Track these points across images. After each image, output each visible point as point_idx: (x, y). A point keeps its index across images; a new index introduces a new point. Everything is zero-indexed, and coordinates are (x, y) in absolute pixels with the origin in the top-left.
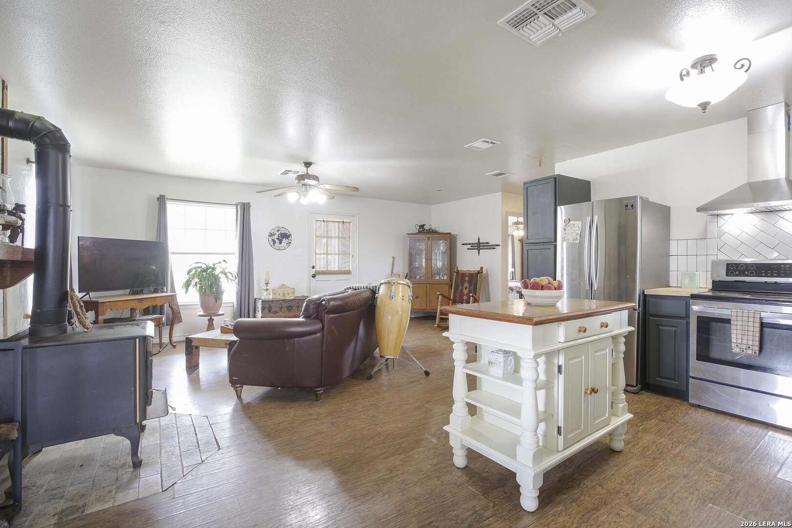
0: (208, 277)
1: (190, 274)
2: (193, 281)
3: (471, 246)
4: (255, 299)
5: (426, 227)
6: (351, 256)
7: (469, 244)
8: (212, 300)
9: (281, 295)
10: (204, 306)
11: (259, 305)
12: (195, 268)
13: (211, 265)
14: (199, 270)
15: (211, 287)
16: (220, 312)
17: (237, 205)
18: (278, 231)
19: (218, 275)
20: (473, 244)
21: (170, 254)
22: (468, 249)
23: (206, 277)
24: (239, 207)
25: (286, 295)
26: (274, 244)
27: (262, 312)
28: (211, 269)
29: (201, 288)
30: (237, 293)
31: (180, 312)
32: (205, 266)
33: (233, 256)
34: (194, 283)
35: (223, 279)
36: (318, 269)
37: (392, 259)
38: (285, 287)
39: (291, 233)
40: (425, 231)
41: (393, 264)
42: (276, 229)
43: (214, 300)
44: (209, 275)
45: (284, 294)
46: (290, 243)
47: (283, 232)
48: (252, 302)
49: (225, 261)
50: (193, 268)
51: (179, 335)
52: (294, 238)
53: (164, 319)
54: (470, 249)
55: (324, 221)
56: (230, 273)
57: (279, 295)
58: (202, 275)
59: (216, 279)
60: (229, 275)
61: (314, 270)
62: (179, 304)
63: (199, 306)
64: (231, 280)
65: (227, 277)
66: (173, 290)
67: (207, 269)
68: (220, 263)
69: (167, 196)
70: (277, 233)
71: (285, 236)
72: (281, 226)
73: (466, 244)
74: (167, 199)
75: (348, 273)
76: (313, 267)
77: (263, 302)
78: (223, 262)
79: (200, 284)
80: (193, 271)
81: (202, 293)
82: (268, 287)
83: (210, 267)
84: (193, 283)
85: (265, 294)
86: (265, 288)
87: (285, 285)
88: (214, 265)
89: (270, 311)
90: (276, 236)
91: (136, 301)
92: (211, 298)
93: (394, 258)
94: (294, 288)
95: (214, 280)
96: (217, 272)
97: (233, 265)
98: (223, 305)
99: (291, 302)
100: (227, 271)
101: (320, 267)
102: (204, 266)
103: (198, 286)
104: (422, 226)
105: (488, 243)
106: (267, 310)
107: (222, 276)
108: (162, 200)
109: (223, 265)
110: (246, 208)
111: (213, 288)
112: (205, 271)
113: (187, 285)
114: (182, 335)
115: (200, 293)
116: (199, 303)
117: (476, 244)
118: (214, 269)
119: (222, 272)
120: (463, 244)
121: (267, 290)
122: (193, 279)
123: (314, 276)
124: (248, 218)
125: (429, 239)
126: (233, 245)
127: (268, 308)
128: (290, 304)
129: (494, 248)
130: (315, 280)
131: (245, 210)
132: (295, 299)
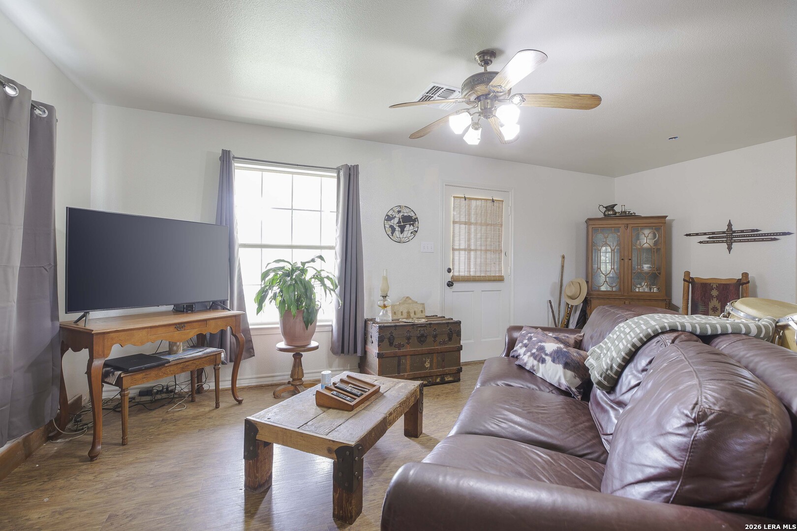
0: (294, 285)
1: (267, 279)
2: (270, 291)
3: (709, 238)
4: (366, 321)
5: (617, 209)
6: (503, 254)
7: (705, 234)
8: (299, 325)
9: (405, 315)
10: (288, 333)
11: (374, 332)
12: (274, 270)
13: (299, 265)
14: (280, 273)
15: (298, 301)
16: (313, 344)
17: (338, 170)
18: (399, 212)
19: (309, 282)
20: (713, 233)
21: (236, 247)
22: (701, 242)
23: (290, 285)
24: (342, 173)
25: (412, 315)
26: (392, 233)
27: (379, 345)
28: (298, 272)
29: (283, 303)
30: (338, 311)
31: (251, 341)
32: (290, 266)
33: (333, 251)
34: (272, 295)
35: (318, 290)
36: (456, 274)
37: (560, 259)
38: (410, 301)
39: (417, 216)
40: (618, 215)
41: (563, 267)
42: (397, 209)
43: (303, 325)
44: (296, 282)
45: (408, 313)
46: (416, 232)
47: (405, 214)
48: (360, 325)
49: (321, 257)
50: (271, 269)
51: (250, 377)
52: (422, 224)
53: (223, 355)
54: (708, 242)
55: (465, 198)
56: (328, 278)
57: (402, 314)
58: (285, 282)
59: (307, 290)
60: (328, 283)
61: (451, 274)
62: (250, 327)
63: (280, 331)
64: (330, 290)
65: (323, 284)
66: (242, 306)
67: (293, 271)
68: (313, 261)
69: (234, 153)
70: (397, 216)
71: (408, 220)
72: (403, 204)
73: (697, 234)
74: (234, 158)
75: (500, 279)
76: (449, 271)
77: (382, 329)
78: (318, 261)
79: (282, 296)
80: (272, 275)
81: (283, 313)
82: (386, 303)
83: (298, 268)
84: (270, 294)
85: (381, 314)
86: (381, 303)
87: (410, 299)
88: (303, 264)
89: (391, 344)
90: (396, 220)
91: (172, 328)
92: (298, 320)
93: (563, 257)
94: (423, 304)
95: (303, 290)
96: (308, 277)
97: (332, 266)
98: (317, 329)
99: (425, 328)
100: (324, 274)
101: (460, 270)
102: (288, 267)
103: (279, 299)
104: (611, 208)
105: (757, 230)
106: (386, 341)
107: (316, 284)
108: (226, 160)
109: (318, 264)
110: (352, 174)
111: (302, 303)
112: (289, 274)
113: (261, 299)
114: (255, 376)
115: (281, 312)
116: (278, 326)
117: (724, 233)
118: (303, 271)
119: (314, 277)
120: (687, 235)
121: (385, 306)
122: (270, 288)
123: (450, 284)
124: (355, 190)
125: (627, 226)
126: (333, 235)
127: (389, 339)
128: (422, 332)
129: (775, 239)
130: (452, 290)
131: (352, 177)
132: (430, 324)
